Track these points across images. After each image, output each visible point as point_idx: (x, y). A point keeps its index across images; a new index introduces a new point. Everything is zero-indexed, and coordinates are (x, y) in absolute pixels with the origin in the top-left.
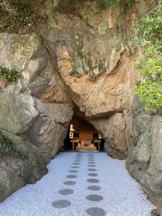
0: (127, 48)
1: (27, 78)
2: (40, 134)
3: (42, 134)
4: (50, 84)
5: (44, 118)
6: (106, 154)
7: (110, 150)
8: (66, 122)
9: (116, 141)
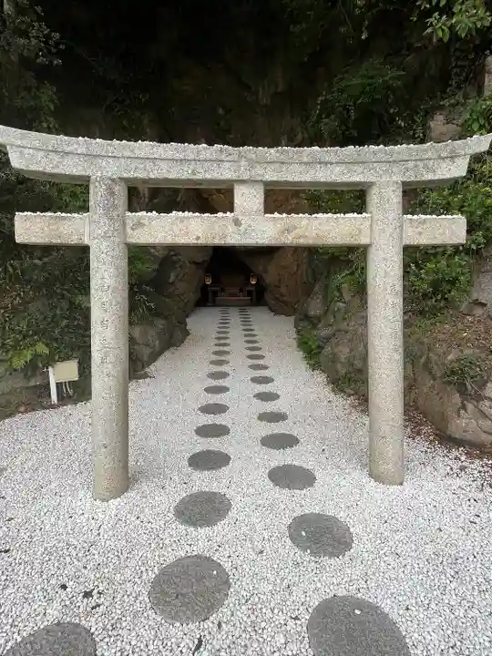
0: (306, 135)
1: (144, 194)
2: (171, 281)
3: (173, 283)
4: (178, 199)
5: (174, 258)
6: (266, 308)
7: (273, 302)
8: (204, 261)
9: (283, 290)
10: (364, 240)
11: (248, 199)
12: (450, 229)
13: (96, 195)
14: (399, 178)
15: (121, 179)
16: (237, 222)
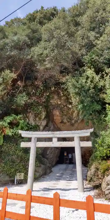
3: (48, 154)
10: (73, 146)
11: (55, 140)
12: (89, 144)
13: (33, 140)
14: (78, 136)
15: (36, 137)
16: (53, 143)
